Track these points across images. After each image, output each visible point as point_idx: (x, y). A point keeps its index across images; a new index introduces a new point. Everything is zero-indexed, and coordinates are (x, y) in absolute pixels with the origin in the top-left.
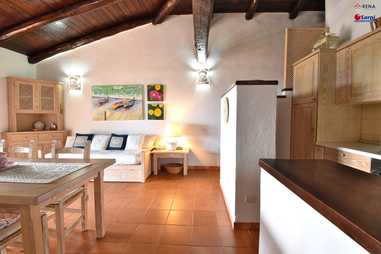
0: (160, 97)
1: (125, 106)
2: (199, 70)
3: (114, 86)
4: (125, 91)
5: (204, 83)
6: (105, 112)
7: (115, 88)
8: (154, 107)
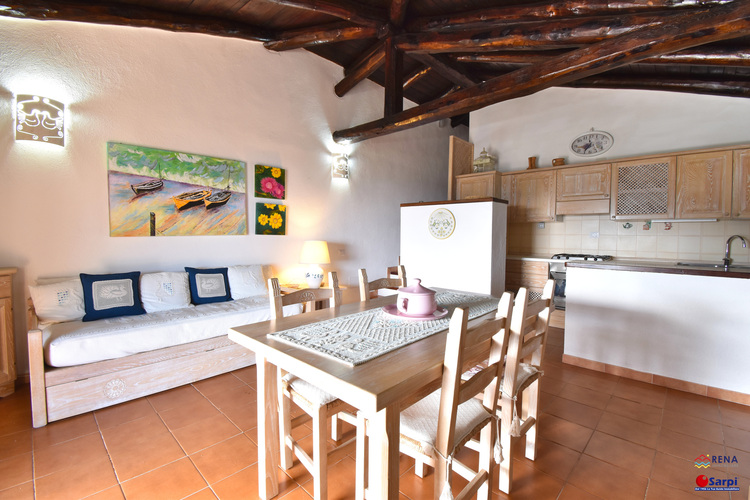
0: (279, 192)
1: (207, 203)
3: (178, 152)
4: (206, 170)
5: (344, 176)
6: (153, 216)
7: (182, 158)
8: (270, 209)
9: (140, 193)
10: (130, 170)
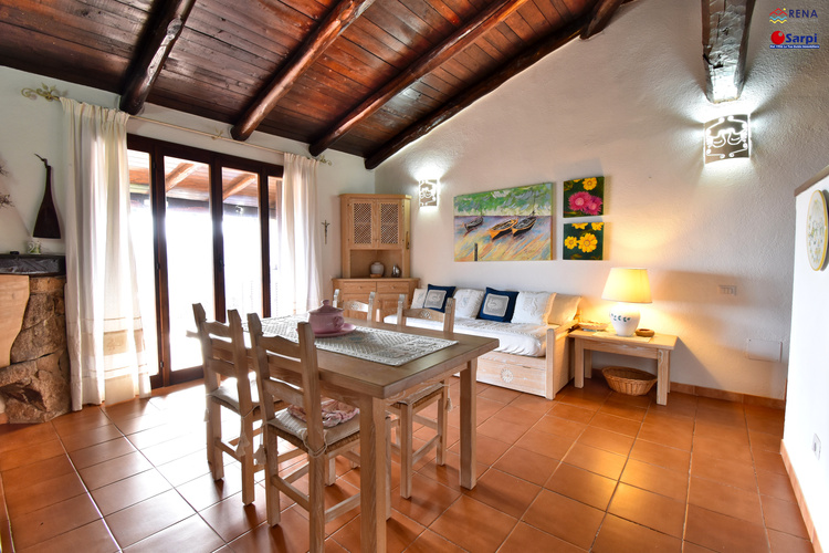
0: (594, 207)
1: (514, 231)
2: (713, 122)
3: (493, 191)
4: (513, 201)
5: (731, 155)
6: (476, 245)
7: (496, 195)
8: (580, 230)
9: (469, 229)
10: (466, 213)
